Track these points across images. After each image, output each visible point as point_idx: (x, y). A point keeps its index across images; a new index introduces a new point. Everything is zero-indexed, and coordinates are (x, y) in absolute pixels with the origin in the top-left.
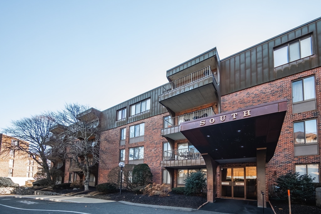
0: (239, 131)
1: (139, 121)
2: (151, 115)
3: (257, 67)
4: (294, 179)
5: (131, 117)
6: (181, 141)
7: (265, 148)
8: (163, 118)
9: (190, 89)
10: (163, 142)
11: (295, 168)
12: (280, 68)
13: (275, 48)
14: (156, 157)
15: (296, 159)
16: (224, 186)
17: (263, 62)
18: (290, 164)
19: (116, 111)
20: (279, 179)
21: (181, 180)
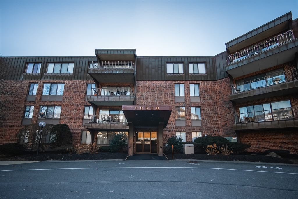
0: (153, 114)
1: (57, 81)
2: (73, 79)
3: (158, 70)
4: (175, 140)
5: (46, 74)
6: (103, 107)
7: (163, 123)
8: (86, 84)
9: (117, 72)
10: (85, 105)
11: (176, 134)
12: (170, 75)
13: (168, 62)
14: (76, 118)
15: (176, 128)
16: (137, 145)
17: (161, 68)
18: (173, 131)
19: (24, 63)
20: (168, 140)
21: (100, 140)
